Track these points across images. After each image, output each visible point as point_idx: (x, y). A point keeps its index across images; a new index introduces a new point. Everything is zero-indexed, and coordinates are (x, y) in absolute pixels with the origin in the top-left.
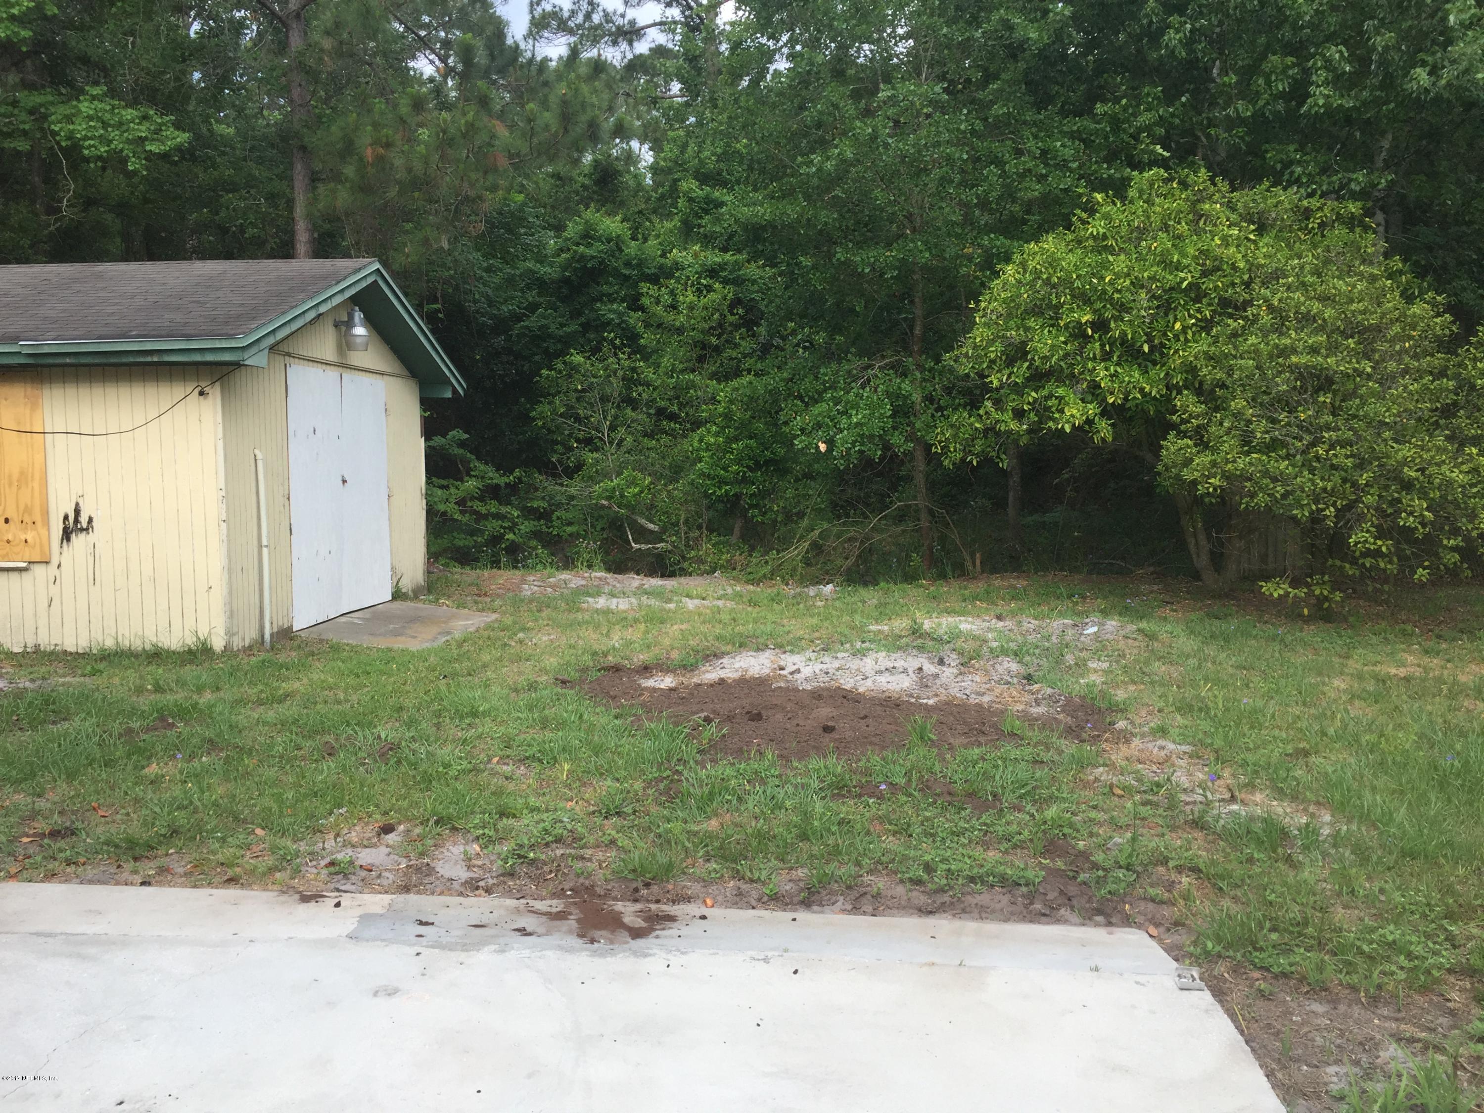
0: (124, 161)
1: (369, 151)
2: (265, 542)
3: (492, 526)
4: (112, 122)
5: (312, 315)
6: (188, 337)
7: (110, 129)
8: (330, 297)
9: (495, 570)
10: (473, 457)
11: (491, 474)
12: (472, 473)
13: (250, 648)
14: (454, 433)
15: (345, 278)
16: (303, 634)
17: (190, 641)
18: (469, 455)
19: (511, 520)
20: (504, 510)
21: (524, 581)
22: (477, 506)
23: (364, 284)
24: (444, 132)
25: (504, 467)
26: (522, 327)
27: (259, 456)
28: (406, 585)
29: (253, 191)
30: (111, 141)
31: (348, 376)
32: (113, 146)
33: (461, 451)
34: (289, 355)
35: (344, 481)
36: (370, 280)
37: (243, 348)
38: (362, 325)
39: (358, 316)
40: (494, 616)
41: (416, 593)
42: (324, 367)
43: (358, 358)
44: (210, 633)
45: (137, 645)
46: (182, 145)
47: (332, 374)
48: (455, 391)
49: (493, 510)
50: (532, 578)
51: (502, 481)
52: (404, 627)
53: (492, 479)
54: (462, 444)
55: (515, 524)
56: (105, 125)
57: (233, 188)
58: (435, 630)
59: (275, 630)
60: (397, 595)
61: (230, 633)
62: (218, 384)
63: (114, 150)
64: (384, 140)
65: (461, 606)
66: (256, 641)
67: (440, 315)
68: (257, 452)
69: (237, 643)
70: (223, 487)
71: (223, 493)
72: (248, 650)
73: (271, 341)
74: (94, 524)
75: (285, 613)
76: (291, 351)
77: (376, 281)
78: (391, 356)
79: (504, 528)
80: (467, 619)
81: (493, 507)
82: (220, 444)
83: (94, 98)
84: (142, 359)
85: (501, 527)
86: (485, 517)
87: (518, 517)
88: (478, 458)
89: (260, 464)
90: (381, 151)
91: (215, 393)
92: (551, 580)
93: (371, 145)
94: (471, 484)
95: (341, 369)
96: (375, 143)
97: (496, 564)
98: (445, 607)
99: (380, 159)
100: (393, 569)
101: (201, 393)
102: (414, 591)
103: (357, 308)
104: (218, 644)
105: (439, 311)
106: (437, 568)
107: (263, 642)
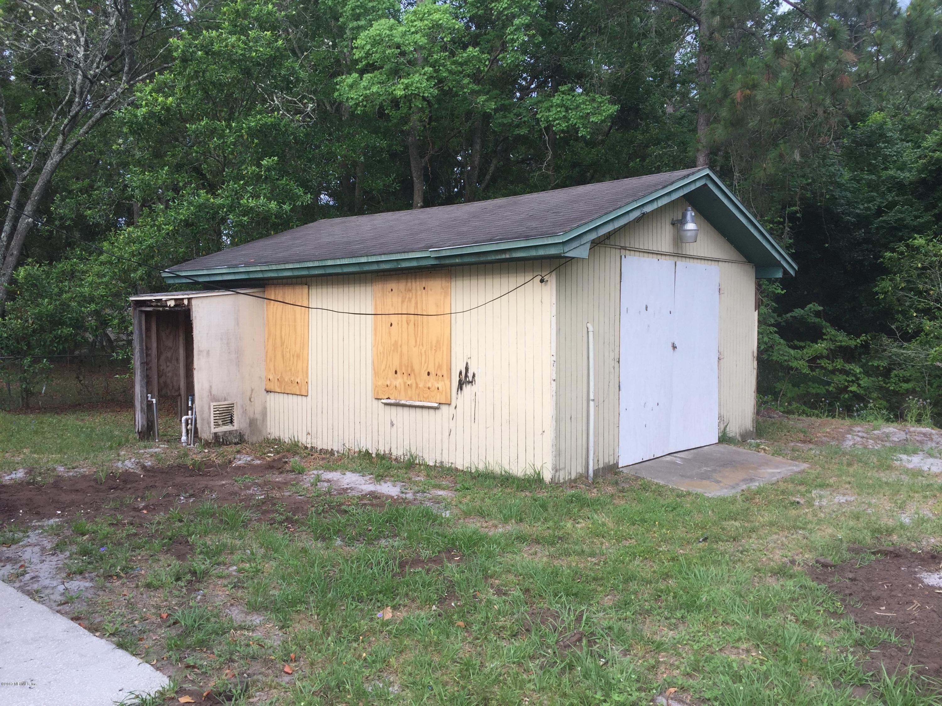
0: (577, 130)
1: (739, 94)
2: (592, 397)
3: (840, 379)
4: (572, 107)
5: (637, 214)
6: (527, 238)
7: (570, 111)
8: (656, 199)
9: (830, 418)
10: (828, 324)
11: (840, 338)
12: (825, 337)
13: (575, 481)
14: (811, 305)
15: (672, 183)
16: (625, 470)
17: (530, 472)
18: (824, 323)
19: (855, 375)
20: (848, 367)
21: (850, 431)
22: (824, 362)
23: (693, 187)
24: (797, 65)
25: (853, 332)
26: (880, 222)
27: (591, 329)
28: (734, 430)
29: (669, 143)
30: (569, 120)
31: (681, 263)
32: (571, 122)
33: (817, 320)
34: (625, 248)
35: (674, 347)
36: (699, 184)
37: (563, 243)
38: (693, 222)
39: (690, 214)
40: (805, 466)
41: (744, 438)
42: (659, 257)
43: (692, 249)
44: (542, 466)
45: (497, 470)
46: (613, 114)
47: (667, 263)
48: (785, 272)
49: (839, 367)
50: (859, 429)
51: (852, 343)
52: (714, 471)
53: (841, 341)
54: (817, 314)
55: (858, 379)
56: (567, 109)
57: (657, 142)
58: (741, 475)
59: (601, 466)
60: (724, 439)
61: (556, 470)
62: (554, 273)
63: (571, 124)
64: (751, 83)
65: (777, 453)
66: (581, 475)
67: (798, 215)
68: (589, 325)
69: (562, 476)
70: (555, 354)
71: (554, 358)
72: (573, 483)
73: (593, 236)
74: (476, 378)
75: (611, 453)
76: (627, 245)
77: (705, 185)
78: (728, 246)
79: (848, 381)
80: (777, 467)
81: (839, 363)
82: (554, 319)
83: (563, 93)
84: (499, 257)
85: (846, 380)
86: (833, 372)
87: (860, 373)
88: (833, 325)
89: (591, 334)
90: (748, 92)
91: (552, 280)
92: (876, 432)
93: (740, 88)
94: (821, 347)
95: (676, 258)
96: (745, 86)
97: (832, 414)
98: (762, 453)
99: (748, 98)
100: (720, 417)
101: (542, 281)
102: (742, 436)
103: (690, 208)
104: (547, 476)
105: (797, 212)
106: (777, 414)
107: (587, 478)
